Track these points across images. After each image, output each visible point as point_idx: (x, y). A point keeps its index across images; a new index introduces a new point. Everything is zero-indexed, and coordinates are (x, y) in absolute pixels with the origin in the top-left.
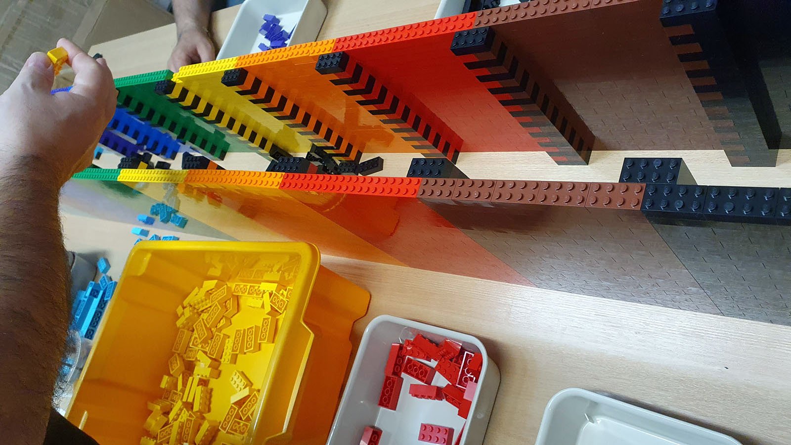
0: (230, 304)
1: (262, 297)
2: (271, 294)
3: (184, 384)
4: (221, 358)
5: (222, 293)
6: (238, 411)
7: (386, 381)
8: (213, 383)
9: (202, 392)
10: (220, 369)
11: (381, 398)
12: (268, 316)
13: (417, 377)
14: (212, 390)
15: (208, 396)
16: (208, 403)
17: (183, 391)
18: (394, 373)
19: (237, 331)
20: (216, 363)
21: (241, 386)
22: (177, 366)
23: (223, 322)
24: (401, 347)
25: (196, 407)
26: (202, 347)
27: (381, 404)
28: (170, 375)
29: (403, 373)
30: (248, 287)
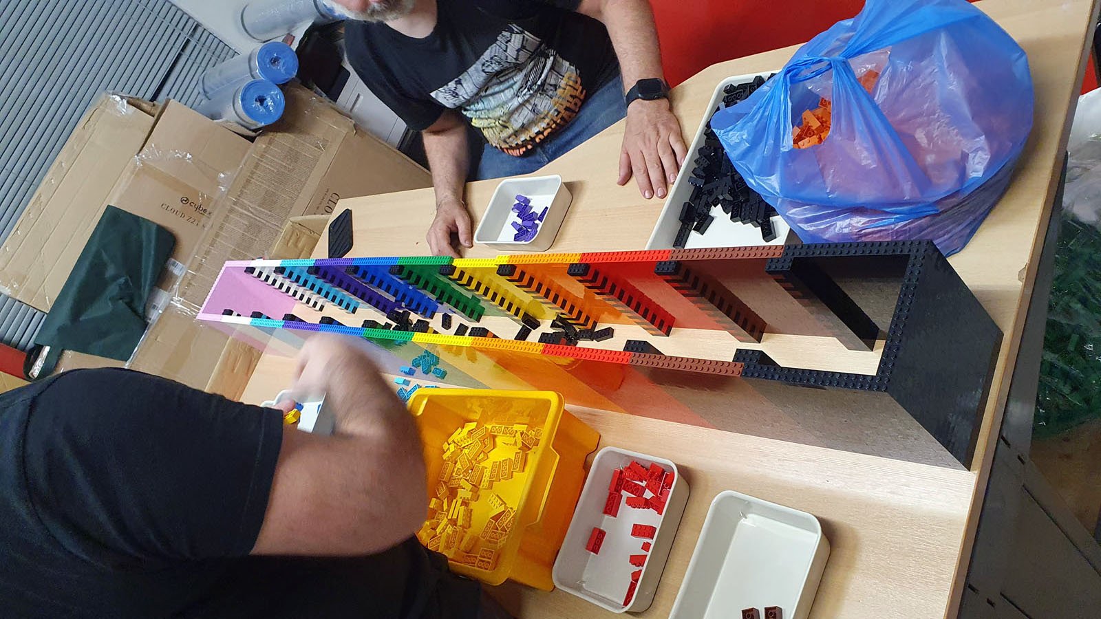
0: (488, 442)
1: (515, 436)
2: (522, 434)
3: (449, 506)
4: (479, 485)
5: (481, 432)
6: (495, 524)
7: (610, 496)
8: (473, 505)
9: (465, 510)
10: (478, 493)
11: (606, 508)
12: (519, 451)
13: (632, 493)
14: (471, 510)
15: (469, 513)
16: (468, 520)
17: (448, 511)
18: (615, 490)
19: (494, 462)
20: (476, 488)
21: (497, 504)
22: (443, 490)
23: (481, 456)
24: (621, 472)
25: (460, 522)
26: (464, 476)
27: (606, 512)
28: (437, 498)
29: (623, 491)
30: (503, 428)
